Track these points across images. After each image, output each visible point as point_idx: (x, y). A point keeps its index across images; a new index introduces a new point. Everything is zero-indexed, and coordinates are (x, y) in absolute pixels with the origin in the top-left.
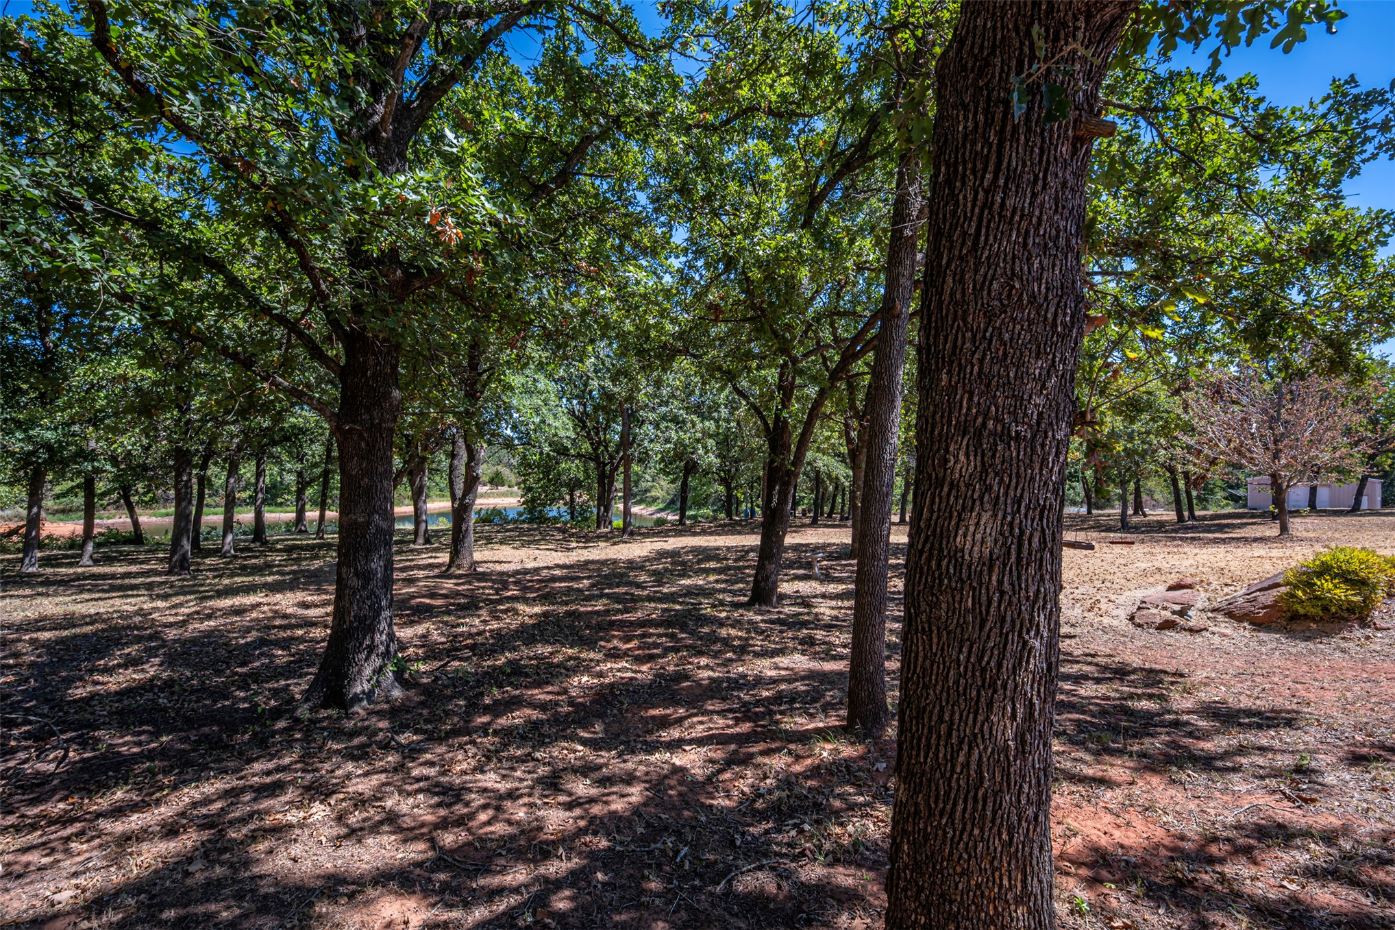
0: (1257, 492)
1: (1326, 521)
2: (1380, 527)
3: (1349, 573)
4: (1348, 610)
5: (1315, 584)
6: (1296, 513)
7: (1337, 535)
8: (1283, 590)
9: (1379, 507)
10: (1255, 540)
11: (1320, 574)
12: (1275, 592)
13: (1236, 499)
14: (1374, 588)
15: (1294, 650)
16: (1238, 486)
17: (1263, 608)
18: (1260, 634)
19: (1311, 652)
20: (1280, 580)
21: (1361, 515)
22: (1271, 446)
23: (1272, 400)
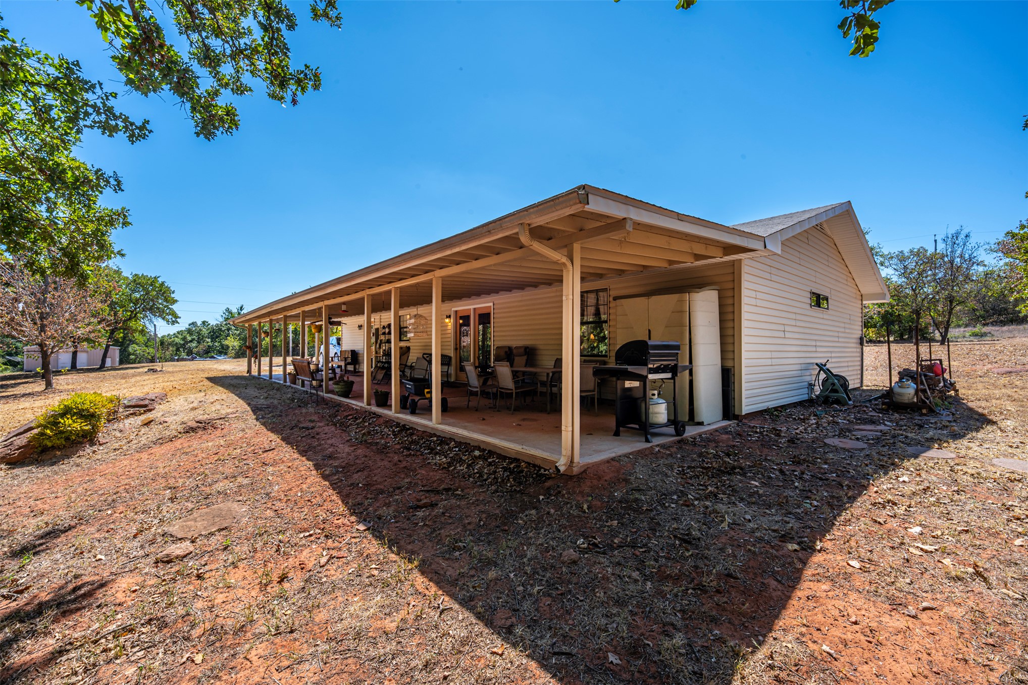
0: (30, 358)
1: (82, 376)
2: (115, 377)
3: (83, 410)
4: (83, 436)
5: (60, 422)
6: (58, 373)
7: (88, 386)
8: (36, 431)
9: (117, 364)
10: (24, 395)
11: (63, 415)
12: (28, 435)
13: (14, 364)
14: (99, 418)
15: (41, 475)
16: (17, 354)
17: (17, 449)
18: (15, 471)
19: (56, 473)
20: (33, 425)
21: (105, 371)
22: (38, 322)
23: (40, 287)
